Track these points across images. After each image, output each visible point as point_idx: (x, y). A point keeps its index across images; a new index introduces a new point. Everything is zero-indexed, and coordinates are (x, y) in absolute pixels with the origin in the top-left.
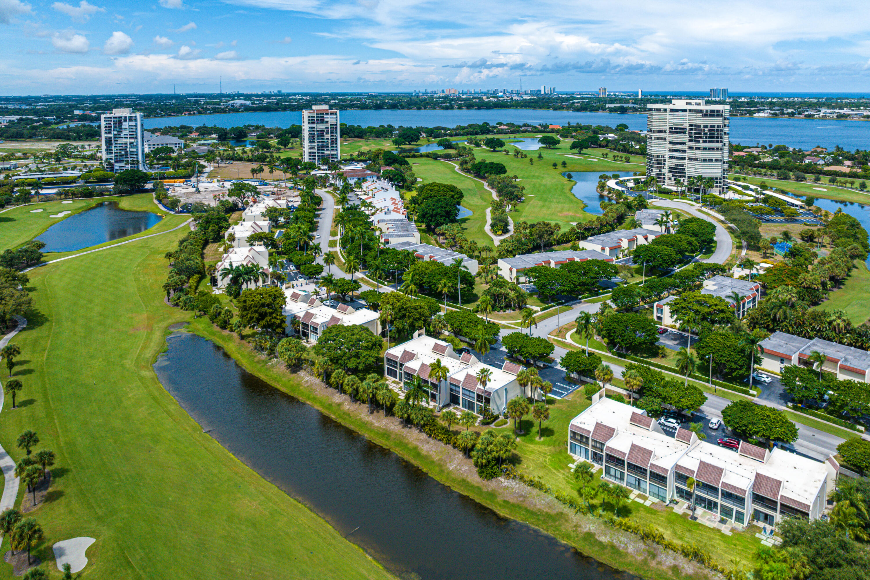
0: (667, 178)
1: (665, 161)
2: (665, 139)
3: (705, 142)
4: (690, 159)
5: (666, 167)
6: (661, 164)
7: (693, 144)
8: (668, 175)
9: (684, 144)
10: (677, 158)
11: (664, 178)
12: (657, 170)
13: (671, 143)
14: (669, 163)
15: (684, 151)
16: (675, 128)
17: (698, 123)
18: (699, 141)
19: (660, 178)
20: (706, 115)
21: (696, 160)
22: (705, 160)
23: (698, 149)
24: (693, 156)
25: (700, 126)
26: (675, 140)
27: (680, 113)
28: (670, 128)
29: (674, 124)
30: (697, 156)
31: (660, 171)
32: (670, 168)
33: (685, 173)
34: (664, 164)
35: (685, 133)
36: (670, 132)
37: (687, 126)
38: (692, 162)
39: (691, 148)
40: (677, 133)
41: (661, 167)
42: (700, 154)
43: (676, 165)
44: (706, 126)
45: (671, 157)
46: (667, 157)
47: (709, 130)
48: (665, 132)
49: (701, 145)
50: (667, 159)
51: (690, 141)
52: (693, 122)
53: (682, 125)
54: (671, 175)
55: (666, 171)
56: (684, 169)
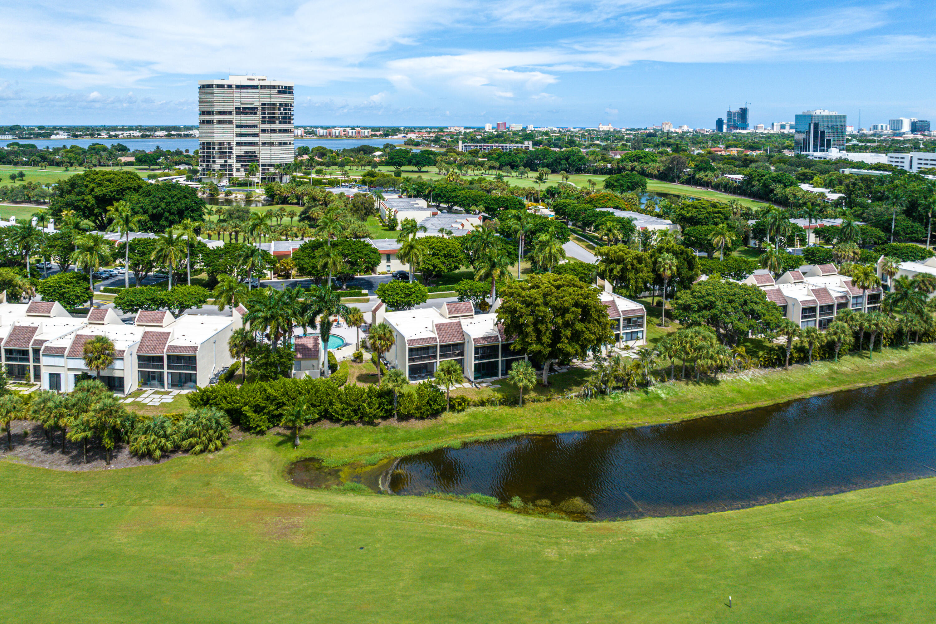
0: (235, 170)
1: (231, 148)
2: (230, 122)
3: (280, 122)
4: (264, 144)
5: (234, 156)
6: (225, 153)
7: (267, 126)
8: (236, 166)
9: (255, 126)
10: (245, 144)
11: (231, 170)
12: (222, 161)
13: (238, 126)
14: (237, 151)
15: (256, 135)
16: (244, 109)
17: (273, 101)
18: (274, 122)
19: (226, 170)
20: (280, 92)
21: (271, 144)
22: (280, 144)
23: (274, 131)
24: (268, 140)
25: (274, 104)
26: (244, 123)
27: (250, 90)
28: (236, 108)
29: (242, 104)
30: (273, 140)
31: (226, 161)
32: (238, 157)
33: (258, 161)
34: (231, 153)
35: (255, 113)
36: (237, 113)
37: (257, 104)
38: (267, 147)
39: (264, 131)
40: (246, 114)
41: (225, 157)
42: (276, 137)
43: (246, 152)
44: (280, 105)
45: (238, 144)
46: (233, 144)
47: (285, 109)
48: (230, 113)
49: (277, 126)
50: (235, 147)
51: (263, 122)
52: (267, 101)
53: (252, 104)
54: (239, 165)
55: (232, 161)
56: (256, 156)
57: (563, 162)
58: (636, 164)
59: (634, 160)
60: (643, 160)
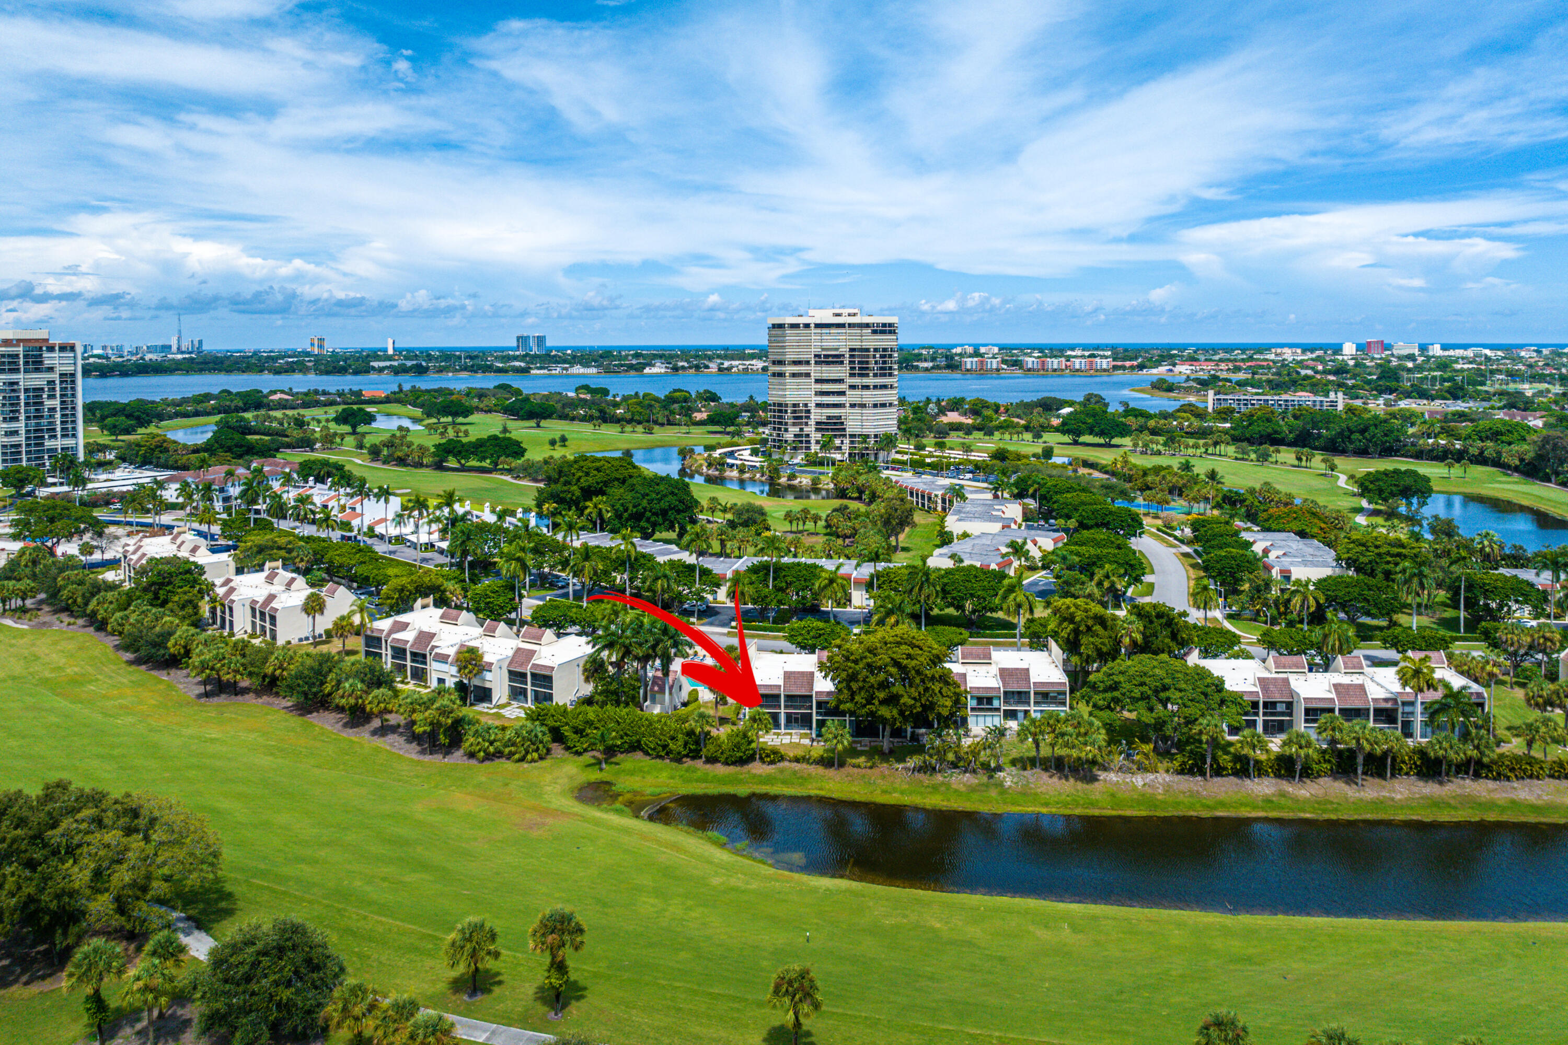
0: (813, 441)
1: (808, 411)
2: (808, 375)
3: (875, 375)
4: (853, 406)
5: (812, 422)
6: (801, 417)
7: (857, 381)
8: (815, 436)
9: (840, 381)
10: (828, 406)
11: (808, 442)
12: (796, 430)
13: (818, 381)
14: (817, 415)
15: (842, 393)
16: (826, 356)
17: (865, 344)
18: (867, 375)
19: (801, 442)
20: (875, 332)
21: (863, 406)
22: (875, 406)
23: (866, 387)
24: (857, 400)
25: (868, 350)
26: (825, 376)
27: (833, 331)
28: (816, 356)
29: (823, 349)
30: (865, 401)
31: (801, 430)
32: (818, 423)
33: (844, 429)
34: (808, 417)
35: (842, 363)
36: (816, 363)
37: (844, 350)
38: (857, 410)
39: (852, 387)
40: (828, 363)
41: (801, 424)
42: (870, 397)
43: (829, 418)
44: (876, 350)
45: (818, 405)
46: (812, 406)
47: (881, 356)
48: (808, 363)
49: (870, 381)
50: (813, 410)
51: (852, 375)
52: (857, 344)
53: (837, 349)
54: (819, 435)
55: (810, 429)
56: (842, 423)
57: (1356, 436)
58: (1489, 444)
59: (1487, 438)
60: (1504, 438)
